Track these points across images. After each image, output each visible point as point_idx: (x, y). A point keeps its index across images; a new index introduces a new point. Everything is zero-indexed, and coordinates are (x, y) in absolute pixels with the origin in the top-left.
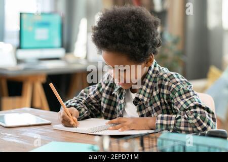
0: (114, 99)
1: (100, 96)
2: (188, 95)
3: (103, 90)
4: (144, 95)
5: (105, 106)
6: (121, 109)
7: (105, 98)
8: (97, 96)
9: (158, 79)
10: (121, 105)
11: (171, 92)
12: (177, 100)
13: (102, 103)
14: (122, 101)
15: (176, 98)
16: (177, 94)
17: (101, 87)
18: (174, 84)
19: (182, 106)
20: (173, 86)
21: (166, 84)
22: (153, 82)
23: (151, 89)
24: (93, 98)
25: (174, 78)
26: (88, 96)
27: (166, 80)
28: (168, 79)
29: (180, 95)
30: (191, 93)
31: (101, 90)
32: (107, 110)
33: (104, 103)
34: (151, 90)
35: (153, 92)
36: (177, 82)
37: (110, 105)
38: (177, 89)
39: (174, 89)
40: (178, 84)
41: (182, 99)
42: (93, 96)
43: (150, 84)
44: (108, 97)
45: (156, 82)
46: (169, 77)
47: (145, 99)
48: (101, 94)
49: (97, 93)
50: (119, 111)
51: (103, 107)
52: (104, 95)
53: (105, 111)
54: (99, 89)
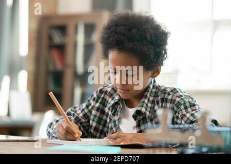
0: (104, 117)
1: (89, 114)
2: (194, 108)
3: (93, 107)
4: (146, 109)
5: (94, 124)
6: (115, 126)
7: (95, 116)
8: (86, 114)
9: (159, 93)
10: (115, 121)
11: (176, 105)
12: (182, 113)
13: (91, 122)
14: (116, 118)
15: (181, 110)
16: (182, 107)
17: (90, 104)
18: (178, 97)
19: (188, 118)
20: (178, 99)
21: (170, 97)
22: (154, 97)
23: (152, 103)
24: (82, 117)
25: (178, 92)
26: (76, 115)
27: (169, 94)
28: (172, 93)
29: (186, 108)
30: (197, 107)
31: (90, 107)
32: (96, 129)
33: (93, 121)
34: (153, 105)
35: (154, 106)
36: (181, 96)
37: (100, 124)
38: (182, 102)
39: (178, 102)
40: (182, 97)
41: (188, 112)
42: (81, 115)
43: (151, 99)
44: (98, 114)
45: (158, 96)
46: (172, 91)
47: (148, 113)
48: (90, 112)
49: (86, 111)
50: (112, 128)
51: (92, 126)
52: (94, 112)
53: (94, 130)
54: (87, 107)
